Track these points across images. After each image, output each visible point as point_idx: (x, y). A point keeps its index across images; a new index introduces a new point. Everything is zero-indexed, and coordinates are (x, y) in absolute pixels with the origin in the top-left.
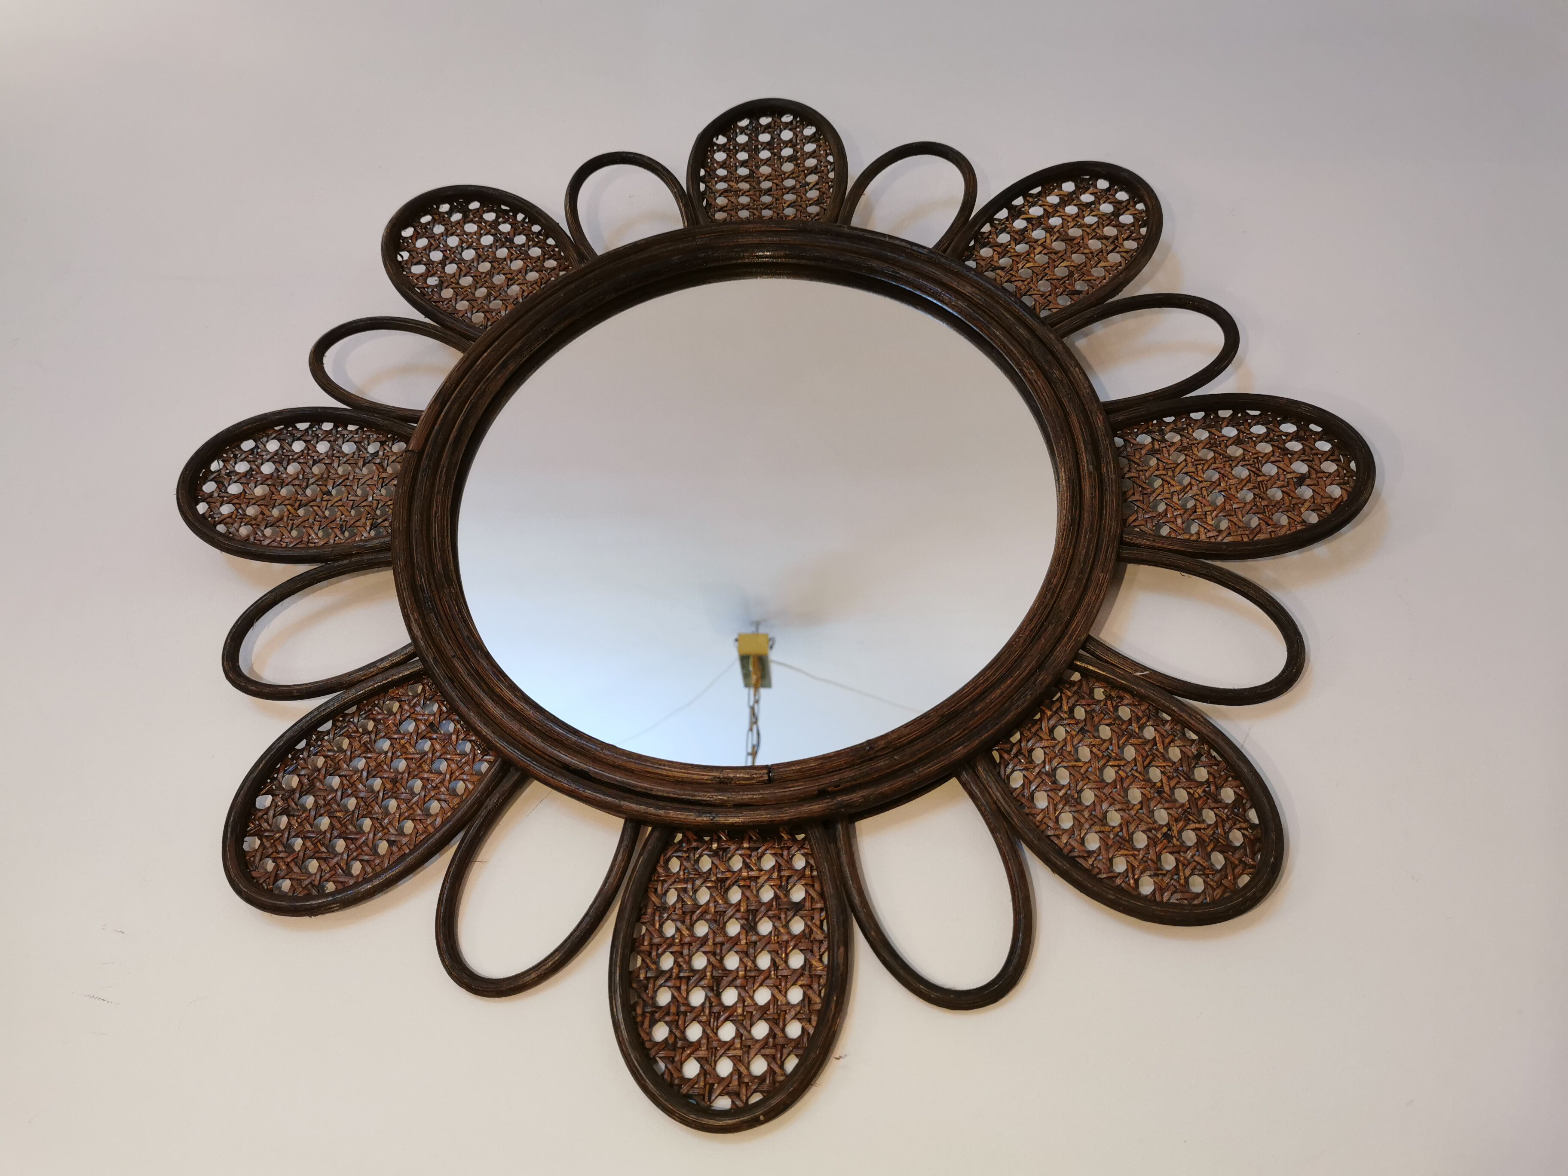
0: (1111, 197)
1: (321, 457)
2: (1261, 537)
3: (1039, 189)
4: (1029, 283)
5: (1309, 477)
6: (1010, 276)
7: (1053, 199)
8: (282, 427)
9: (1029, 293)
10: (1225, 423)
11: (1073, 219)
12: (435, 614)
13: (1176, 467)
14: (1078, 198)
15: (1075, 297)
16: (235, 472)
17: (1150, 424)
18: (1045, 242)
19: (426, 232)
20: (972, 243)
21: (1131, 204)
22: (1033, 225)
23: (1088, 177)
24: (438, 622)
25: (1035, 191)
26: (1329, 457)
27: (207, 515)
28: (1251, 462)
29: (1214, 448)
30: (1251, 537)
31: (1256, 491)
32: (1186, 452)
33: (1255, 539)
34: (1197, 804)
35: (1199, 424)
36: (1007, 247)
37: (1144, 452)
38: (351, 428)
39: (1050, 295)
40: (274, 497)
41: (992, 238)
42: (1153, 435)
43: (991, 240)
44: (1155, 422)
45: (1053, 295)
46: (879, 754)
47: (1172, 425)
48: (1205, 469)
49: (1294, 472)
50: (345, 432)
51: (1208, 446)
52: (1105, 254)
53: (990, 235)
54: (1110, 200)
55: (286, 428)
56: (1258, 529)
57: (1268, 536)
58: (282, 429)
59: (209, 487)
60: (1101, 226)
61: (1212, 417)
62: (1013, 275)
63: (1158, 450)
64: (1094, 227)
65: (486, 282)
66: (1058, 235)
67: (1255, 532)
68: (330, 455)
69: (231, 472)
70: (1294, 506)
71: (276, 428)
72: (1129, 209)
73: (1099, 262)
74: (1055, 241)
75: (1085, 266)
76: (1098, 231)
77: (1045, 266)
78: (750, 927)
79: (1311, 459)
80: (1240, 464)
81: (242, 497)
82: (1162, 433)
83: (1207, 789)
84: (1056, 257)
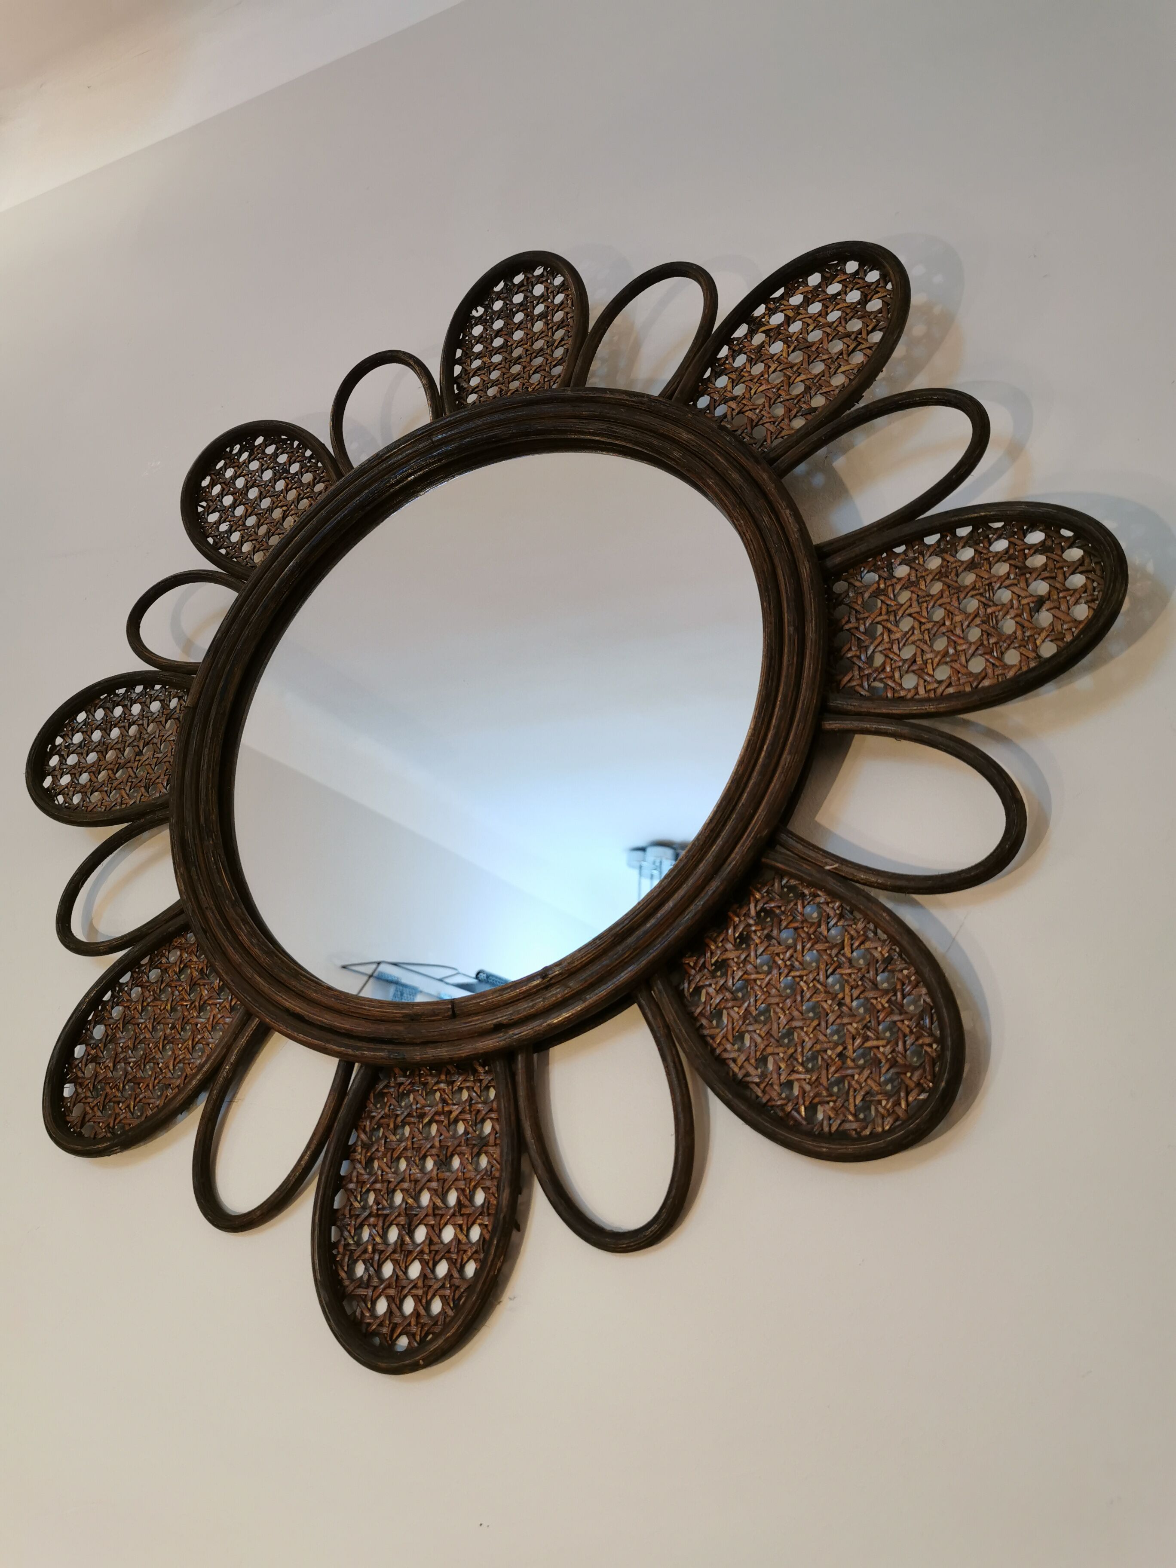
0: (859, 281)
1: (135, 719)
2: (986, 683)
3: (781, 291)
4: (761, 411)
5: (1049, 599)
6: (742, 406)
7: (796, 300)
8: (106, 695)
9: (761, 423)
10: (961, 544)
11: (814, 321)
12: (196, 868)
13: (898, 609)
14: (824, 291)
15: (809, 417)
16: (73, 744)
17: (878, 558)
18: (782, 355)
19: (220, 478)
20: (708, 374)
21: (882, 284)
22: (770, 337)
23: (835, 262)
24: (198, 875)
25: (777, 294)
26: (1077, 568)
27: (50, 788)
28: (981, 591)
29: (943, 579)
30: (975, 684)
31: (985, 627)
32: (912, 589)
33: (980, 686)
34: (878, 1017)
35: (932, 550)
36: (742, 370)
37: (866, 595)
38: (157, 687)
39: (783, 420)
40: (101, 763)
41: (729, 363)
42: (881, 572)
43: (727, 366)
44: (885, 555)
45: (786, 420)
46: (553, 981)
47: (903, 557)
48: (930, 607)
49: (1031, 595)
50: (153, 692)
51: (937, 577)
52: (845, 357)
53: (727, 360)
54: (858, 286)
55: (109, 695)
56: (983, 674)
57: (995, 681)
58: (105, 697)
59: (54, 761)
60: (843, 322)
61: (948, 538)
62: (745, 405)
63: (883, 590)
64: (835, 325)
65: (267, 518)
66: (796, 343)
67: (980, 677)
68: (142, 715)
69: (69, 744)
70: (1029, 639)
71: (102, 697)
72: (878, 292)
73: (840, 367)
74: (793, 352)
75: (823, 376)
76: (840, 329)
77: (779, 386)
78: (444, 1163)
79: (1054, 575)
80: (969, 595)
81: (77, 767)
82: (890, 568)
83: (893, 998)
84: (790, 371)
